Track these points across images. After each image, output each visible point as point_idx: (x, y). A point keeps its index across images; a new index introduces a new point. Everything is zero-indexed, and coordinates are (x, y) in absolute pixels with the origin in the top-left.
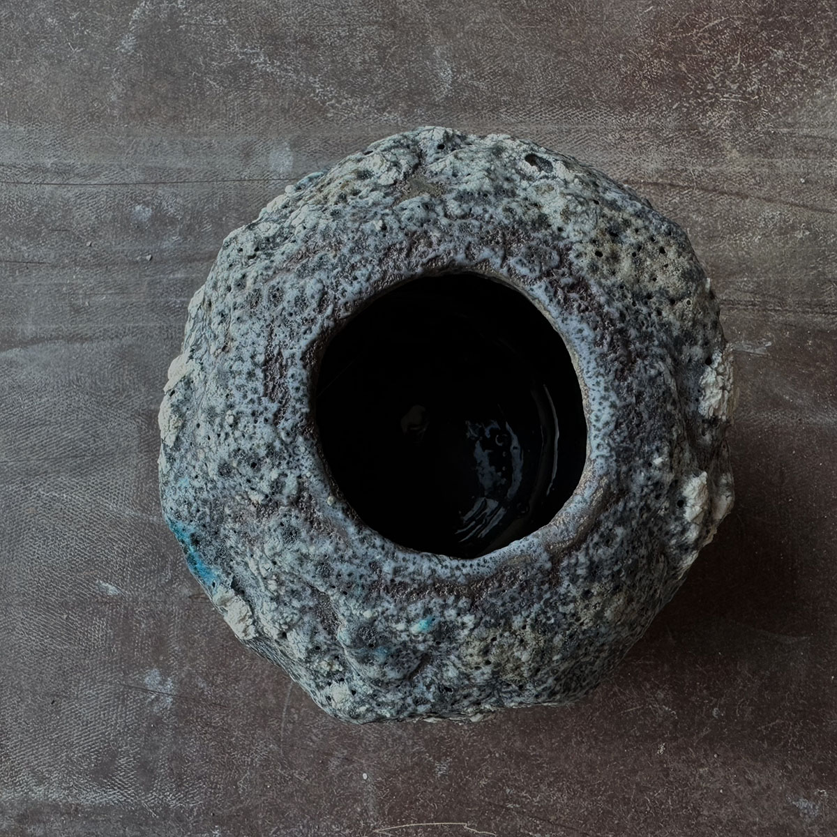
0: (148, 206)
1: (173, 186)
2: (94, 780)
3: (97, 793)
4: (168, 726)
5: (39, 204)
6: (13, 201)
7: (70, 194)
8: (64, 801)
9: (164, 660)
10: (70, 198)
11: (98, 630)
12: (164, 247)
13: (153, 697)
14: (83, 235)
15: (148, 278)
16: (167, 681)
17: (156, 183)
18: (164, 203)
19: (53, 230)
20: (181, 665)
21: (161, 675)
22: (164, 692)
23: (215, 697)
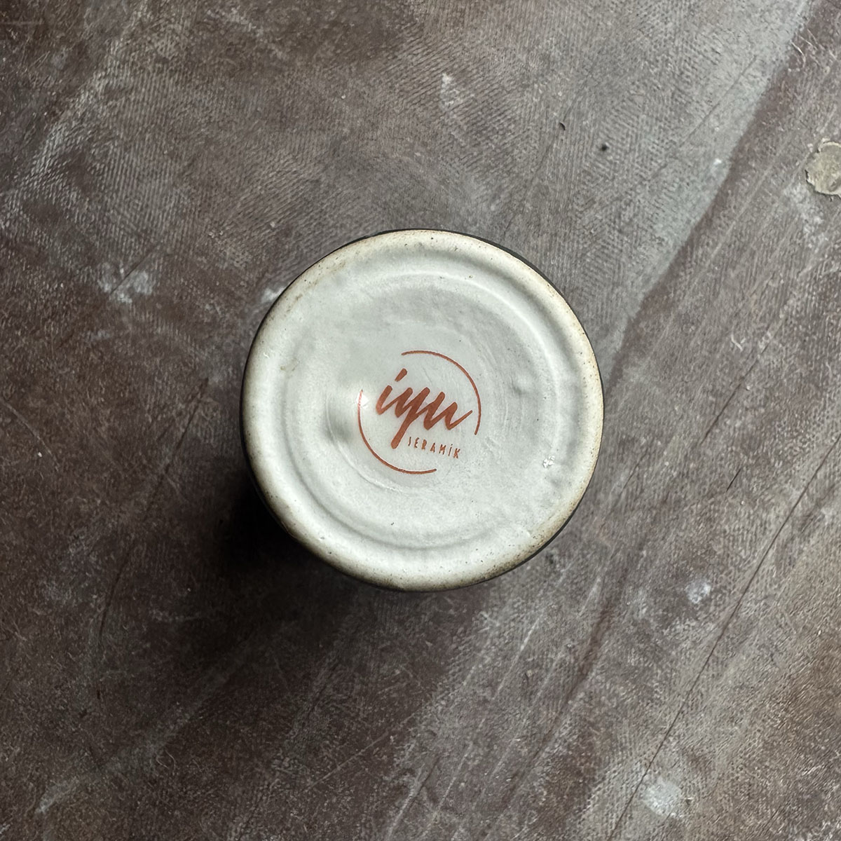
0: (702, 601)
1: (709, 646)
2: (73, 153)
3: (58, 147)
4: (80, 270)
5: (782, 472)
6: (805, 443)
7: (773, 516)
8: (71, 107)
9: (154, 307)
10: (768, 513)
11: (234, 253)
12: (641, 593)
13: (122, 271)
14: (712, 504)
15: (613, 552)
16: (131, 297)
17: (725, 628)
18: (694, 623)
19: (739, 471)
20: (136, 324)
21: (141, 295)
22: (121, 286)
23: (79, 342)
